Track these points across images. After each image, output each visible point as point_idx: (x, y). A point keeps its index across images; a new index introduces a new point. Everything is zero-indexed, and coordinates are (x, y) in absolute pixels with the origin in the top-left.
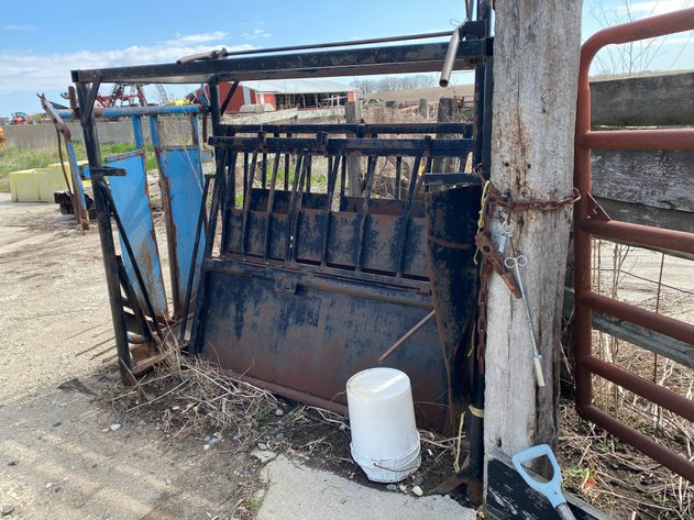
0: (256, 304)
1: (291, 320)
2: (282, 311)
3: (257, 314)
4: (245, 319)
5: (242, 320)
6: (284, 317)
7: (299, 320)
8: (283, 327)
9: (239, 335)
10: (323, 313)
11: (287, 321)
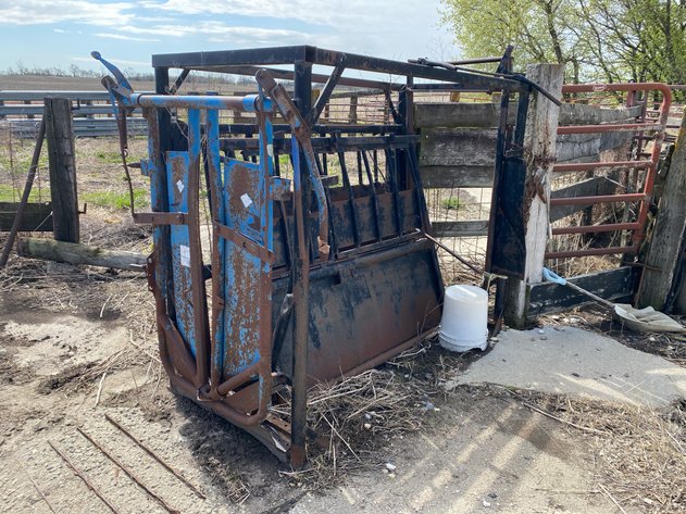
0: (321, 307)
1: (353, 304)
2: (343, 300)
3: (326, 315)
4: (318, 327)
5: (315, 329)
6: (347, 304)
7: (359, 300)
8: (350, 313)
9: (318, 345)
10: (370, 284)
11: (350, 305)
